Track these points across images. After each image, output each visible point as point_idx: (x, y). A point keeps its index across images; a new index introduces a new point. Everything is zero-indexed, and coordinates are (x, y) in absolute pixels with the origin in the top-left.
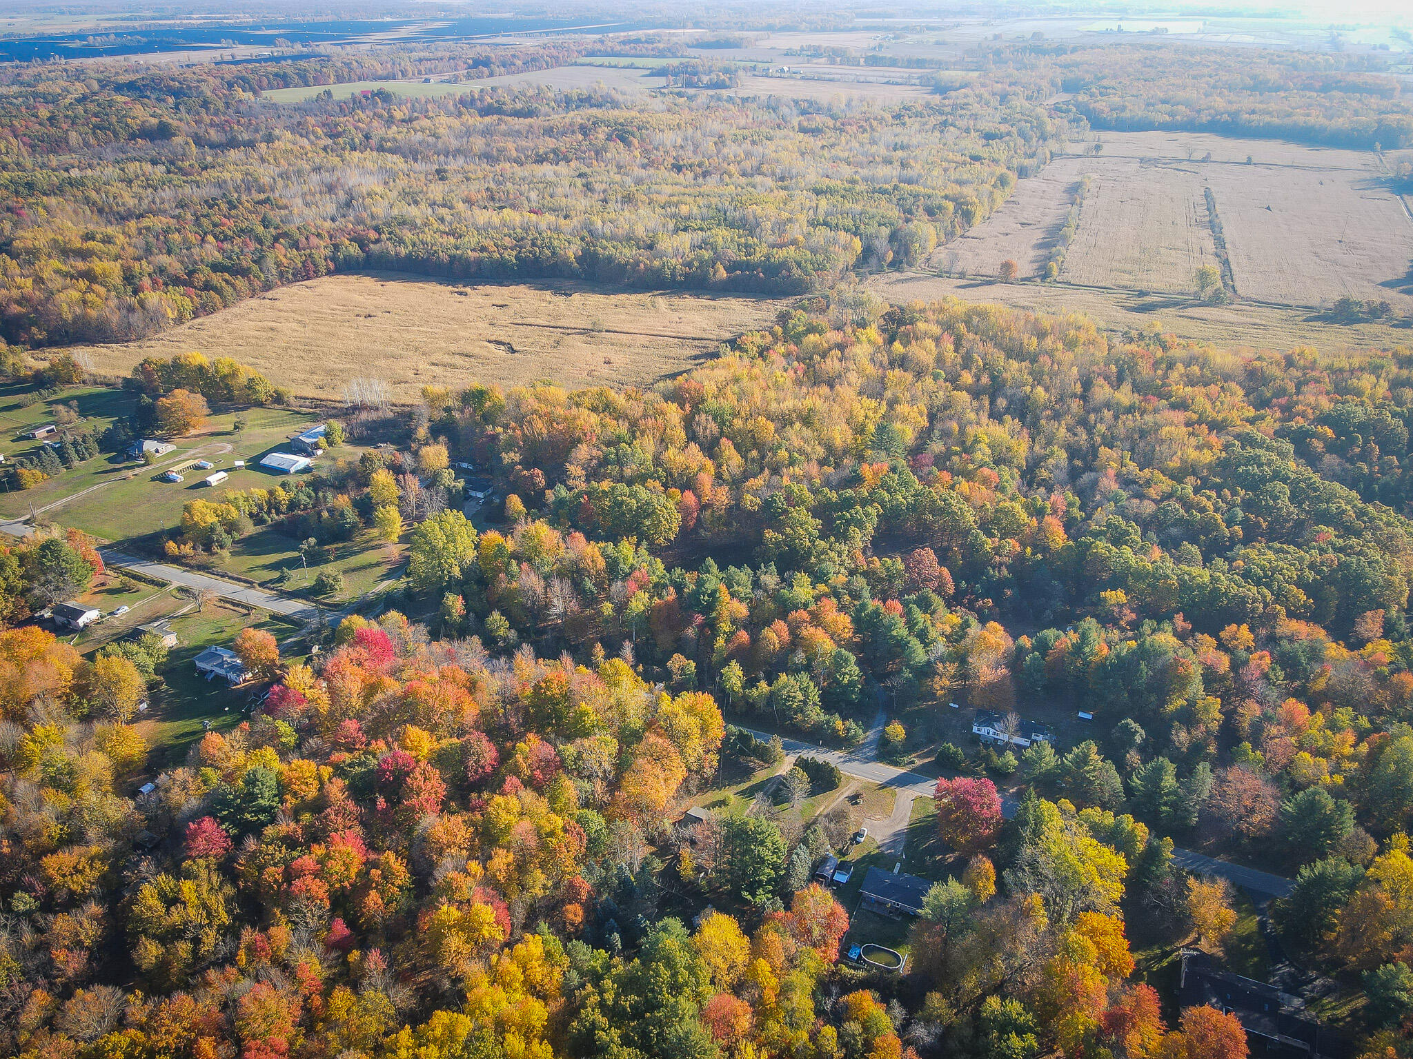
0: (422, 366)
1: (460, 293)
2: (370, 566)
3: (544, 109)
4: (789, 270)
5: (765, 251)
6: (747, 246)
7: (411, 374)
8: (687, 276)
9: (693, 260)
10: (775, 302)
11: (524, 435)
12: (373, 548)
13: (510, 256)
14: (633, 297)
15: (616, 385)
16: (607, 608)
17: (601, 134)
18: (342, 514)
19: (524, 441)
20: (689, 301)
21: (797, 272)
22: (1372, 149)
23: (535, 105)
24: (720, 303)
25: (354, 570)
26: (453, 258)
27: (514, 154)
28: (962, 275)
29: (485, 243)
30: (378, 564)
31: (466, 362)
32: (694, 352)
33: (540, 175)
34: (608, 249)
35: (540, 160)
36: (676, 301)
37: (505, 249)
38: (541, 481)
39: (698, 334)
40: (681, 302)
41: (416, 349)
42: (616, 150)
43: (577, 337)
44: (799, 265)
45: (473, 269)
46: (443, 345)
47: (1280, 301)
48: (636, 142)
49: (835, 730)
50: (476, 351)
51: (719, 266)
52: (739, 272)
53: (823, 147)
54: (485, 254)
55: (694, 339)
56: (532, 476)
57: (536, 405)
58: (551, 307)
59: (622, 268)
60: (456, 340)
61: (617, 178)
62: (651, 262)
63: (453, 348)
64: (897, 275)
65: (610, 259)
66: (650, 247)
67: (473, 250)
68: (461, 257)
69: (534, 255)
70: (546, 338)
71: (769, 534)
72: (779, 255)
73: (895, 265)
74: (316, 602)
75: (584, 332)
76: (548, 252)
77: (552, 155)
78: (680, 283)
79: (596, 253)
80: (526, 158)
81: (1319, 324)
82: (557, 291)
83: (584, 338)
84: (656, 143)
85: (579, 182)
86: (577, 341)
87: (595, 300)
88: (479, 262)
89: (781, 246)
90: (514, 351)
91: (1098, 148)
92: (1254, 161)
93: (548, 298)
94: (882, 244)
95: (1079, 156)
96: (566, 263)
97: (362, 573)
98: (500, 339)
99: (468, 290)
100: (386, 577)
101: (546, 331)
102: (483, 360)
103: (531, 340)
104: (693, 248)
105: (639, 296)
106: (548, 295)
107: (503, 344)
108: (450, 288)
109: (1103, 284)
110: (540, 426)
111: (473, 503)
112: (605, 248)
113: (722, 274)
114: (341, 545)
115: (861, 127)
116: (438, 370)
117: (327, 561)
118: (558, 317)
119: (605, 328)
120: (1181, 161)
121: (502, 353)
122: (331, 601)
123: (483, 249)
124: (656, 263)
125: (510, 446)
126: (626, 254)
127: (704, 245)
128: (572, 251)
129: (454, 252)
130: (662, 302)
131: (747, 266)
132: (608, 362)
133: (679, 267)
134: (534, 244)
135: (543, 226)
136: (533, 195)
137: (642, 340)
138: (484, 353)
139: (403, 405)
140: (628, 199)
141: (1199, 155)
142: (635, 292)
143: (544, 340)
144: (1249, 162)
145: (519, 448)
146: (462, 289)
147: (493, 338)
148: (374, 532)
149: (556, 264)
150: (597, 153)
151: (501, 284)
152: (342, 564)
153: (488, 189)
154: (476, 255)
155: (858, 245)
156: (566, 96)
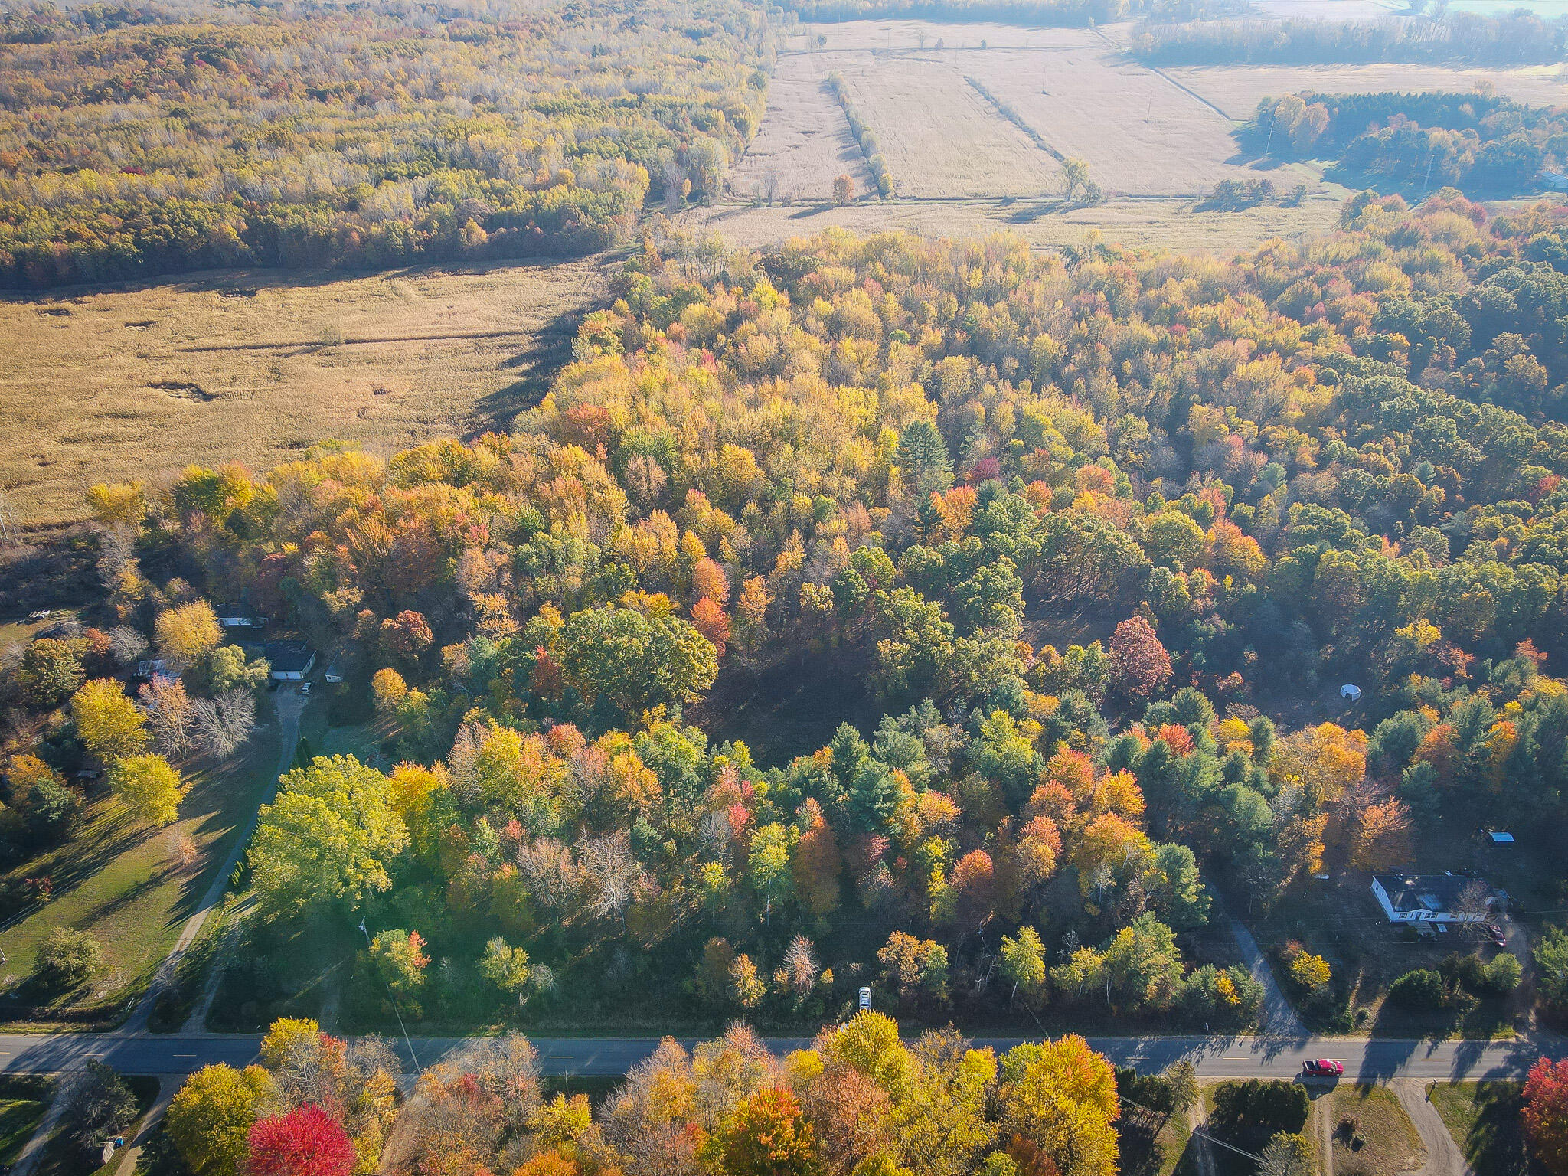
0: (48, 447)
1: (56, 313)
2: (140, 889)
3: (59, 31)
4: (575, 218)
5: (528, 196)
6: (496, 192)
7: (32, 465)
8: (427, 243)
9: (429, 219)
10: (572, 265)
11: (352, 551)
12: (127, 845)
13: (125, 242)
14: (356, 284)
15: (414, 425)
16: (715, 873)
17: (174, 57)
18: (36, 796)
19: (357, 562)
20: (445, 281)
21: (588, 222)
22: (1087, 26)
23: (43, 27)
24: (493, 277)
25: (107, 910)
26: (21, 257)
27: (48, 93)
28: (786, 203)
29: (72, 226)
30: (156, 881)
31: (130, 428)
32: (506, 356)
33: (109, 116)
34: (290, 217)
35: (95, 97)
36: (426, 282)
37: (111, 232)
38: (424, 633)
39: (493, 328)
40: (435, 283)
41: (22, 419)
42: (206, 76)
43: (305, 357)
44: (585, 210)
45: (64, 270)
46: (70, 403)
47: (1149, 192)
48: (233, 64)
49: (1219, 996)
50: (139, 406)
51: (472, 223)
52: (502, 230)
53: (501, 58)
54: (78, 244)
55: (491, 336)
56: (406, 628)
57: (341, 492)
58: (230, 314)
59: (322, 243)
60: (92, 392)
61: (235, 114)
62: (367, 228)
63: (93, 407)
64: (703, 212)
65: (298, 232)
66: (353, 206)
67: (55, 239)
68: (35, 253)
69: (167, 235)
70: (253, 367)
71: (885, 647)
72: (553, 198)
73: (698, 197)
74: (52, 1017)
75: (311, 348)
76: (192, 231)
77: (111, 91)
78: (420, 255)
79: (270, 224)
80: (70, 96)
81: (1211, 213)
82: (228, 290)
83: (315, 358)
84: (265, 65)
85: (179, 123)
86: (309, 364)
87: (298, 295)
88: (70, 258)
89: (547, 187)
90: (208, 397)
91: (822, 40)
92: (988, 45)
93: (217, 301)
94: (672, 171)
95: (802, 52)
96: (225, 242)
97: (130, 911)
98: (172, 378)
99: (67, 305)
100: (188, 906)
101: (246, 356)
102: (164, 420)
103: (228, 373)
104: (418, 202)
105: (366, 281)
106: (214, 297)
107: (182, 387)
108: (31, 306)
109: (955, 195)
110: (375, 529)
111: (290, 694)
112: (283, 216)
113: (481, 235)
114: (48, 858)
115: (532, 31)
116: (84, 450)
117: (34, 906)
118: (253, 330)
119: (343, 338)
120: (914, 50)
121: (186, 402)
122: (86, 1005)
123: (72, 236)
124: (376, 229)
125: (331, 577)
126: (324, 221)
127: (431, 196)
128: (231, 225)
129: (20, 245)
130: (405, 285)
131: (510, 220)
132: (379, 391)
133: (411, 231)
134: (157, 221)
135: (158, 190)
136: (114, 147)
137: (413, 348)
138: (151, 407)
139: (48, 527)
140: (276, 141)
141: (930, 43)
142: (356, 277)
143: (251, 371)
144: (984, 46)
145: (352, 576)
146: (56, 305)
147: (158, 379)
148: (113, 807)
149: (208, 247)
150: (181, 82)
151: (122, 289)
152: (70, 905)
153: (30, 145)
154: (65, 245)
155: (644, 174)
156: (85, 12)
